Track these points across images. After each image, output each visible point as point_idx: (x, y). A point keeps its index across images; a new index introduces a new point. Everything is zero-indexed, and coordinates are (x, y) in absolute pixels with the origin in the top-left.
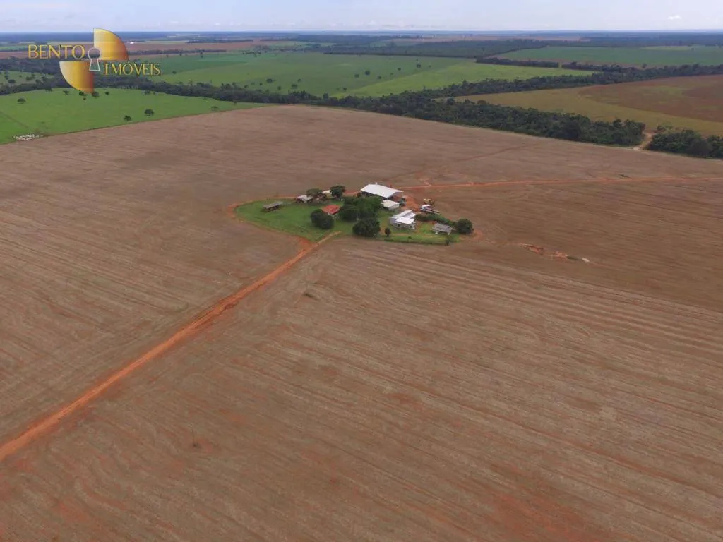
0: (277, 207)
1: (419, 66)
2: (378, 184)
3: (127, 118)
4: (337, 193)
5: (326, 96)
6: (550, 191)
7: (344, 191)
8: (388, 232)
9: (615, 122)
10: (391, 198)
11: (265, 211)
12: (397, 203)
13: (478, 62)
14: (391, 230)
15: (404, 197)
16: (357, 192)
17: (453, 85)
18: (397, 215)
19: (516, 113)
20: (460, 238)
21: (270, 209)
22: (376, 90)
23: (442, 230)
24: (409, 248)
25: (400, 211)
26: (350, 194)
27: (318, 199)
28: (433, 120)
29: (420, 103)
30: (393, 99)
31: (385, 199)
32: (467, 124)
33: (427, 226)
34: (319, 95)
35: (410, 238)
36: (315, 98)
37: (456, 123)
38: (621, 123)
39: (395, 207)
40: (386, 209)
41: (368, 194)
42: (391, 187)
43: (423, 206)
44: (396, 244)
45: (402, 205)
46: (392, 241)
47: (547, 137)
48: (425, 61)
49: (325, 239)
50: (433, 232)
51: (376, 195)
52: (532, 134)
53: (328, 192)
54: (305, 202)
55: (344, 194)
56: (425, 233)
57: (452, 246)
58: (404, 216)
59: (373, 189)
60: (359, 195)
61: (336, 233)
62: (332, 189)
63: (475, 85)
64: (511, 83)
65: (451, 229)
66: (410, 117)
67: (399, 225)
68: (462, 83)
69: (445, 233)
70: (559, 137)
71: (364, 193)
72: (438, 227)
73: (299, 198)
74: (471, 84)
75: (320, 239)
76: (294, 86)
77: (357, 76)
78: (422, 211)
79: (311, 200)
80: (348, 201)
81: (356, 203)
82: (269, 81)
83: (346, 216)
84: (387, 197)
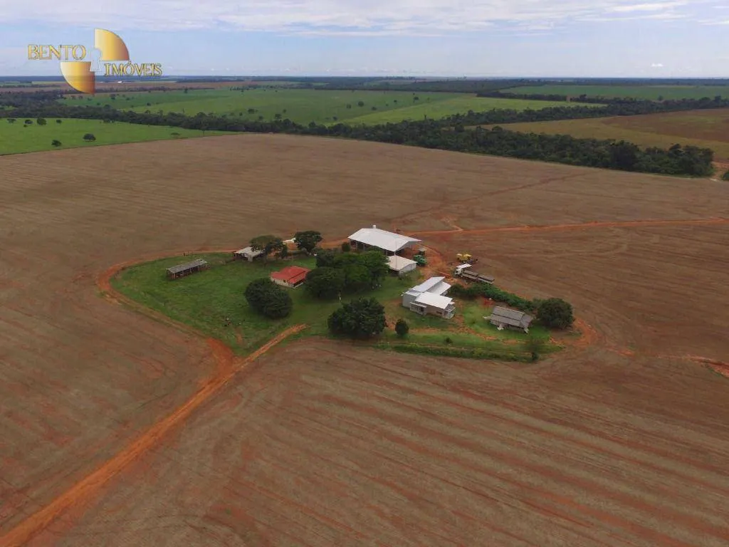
0: (195, 270)
1: (416, 98)
2: (378, 227)
3: (56, 143)
4: (307, 242)
5: (312, 125)
6: (655, 239)
7: (319, 239)
8: (402, 328)
9: (671, 149)
10: (401, 253)
11: (170, 277)
12: (412, 262)
13: (479, 96)
14: (408, 321)
15: (423, 250)
16: (342, 242)
17: (458, 115)
18: (416, 288)
19: (542, 139)
20: (551, 340)
21: (178, 274)
22: (371, 119)
23: (511, 322)
24: (454, 373)
25: (421, 279)
26: (330, 244)
27: (272, 254)
28: (439, 148)
29: (424, 130)
30: (391, 127)
31: (391, 253)
32: (484, 153)
33: (476, 310)
34: (305, 124)
35: (448, 341)
36: (300, 127)
37: (470, 151)
38: (680, 149)
39: (409, 269)
40: (395, 273)
41: (361, 246)
42: (398, 232)
43: (460, 267)
44: (421, 360)
45: (421, 265)
46: (411, 350)
47: (589, 166)
48: (422, 96)
49: (269, 345)
50: (491, 325)
51: (376, 248)
52: (569, 163)
53: (292, 241)
54: (250, 260)
55: (319, 245)
56: (476, 326)
57: (546, 362)
58: (429, 290)
59: (368, 236)
60: (346, 247)
61: (295, 330)
62: (298, 235)
63: (482, 115)
64: (521, 113)
65: (529, 318)
66: (413, 145)
67: (422, 309)
68: (467, 113)
69: (518, 330)
70: (606, 166)
71: (354, 242)
72: (502, 314)
73: (240, 252)
74: (478, 114)
75: (258, 345)
76: (278, 116)
77: (349, 107)
78: (459, 276)
79: (260, 256)
80: (325, 261)
81: (337, 264)
82: (251, 111)
83: (318, 290)
84: (394, 250)
